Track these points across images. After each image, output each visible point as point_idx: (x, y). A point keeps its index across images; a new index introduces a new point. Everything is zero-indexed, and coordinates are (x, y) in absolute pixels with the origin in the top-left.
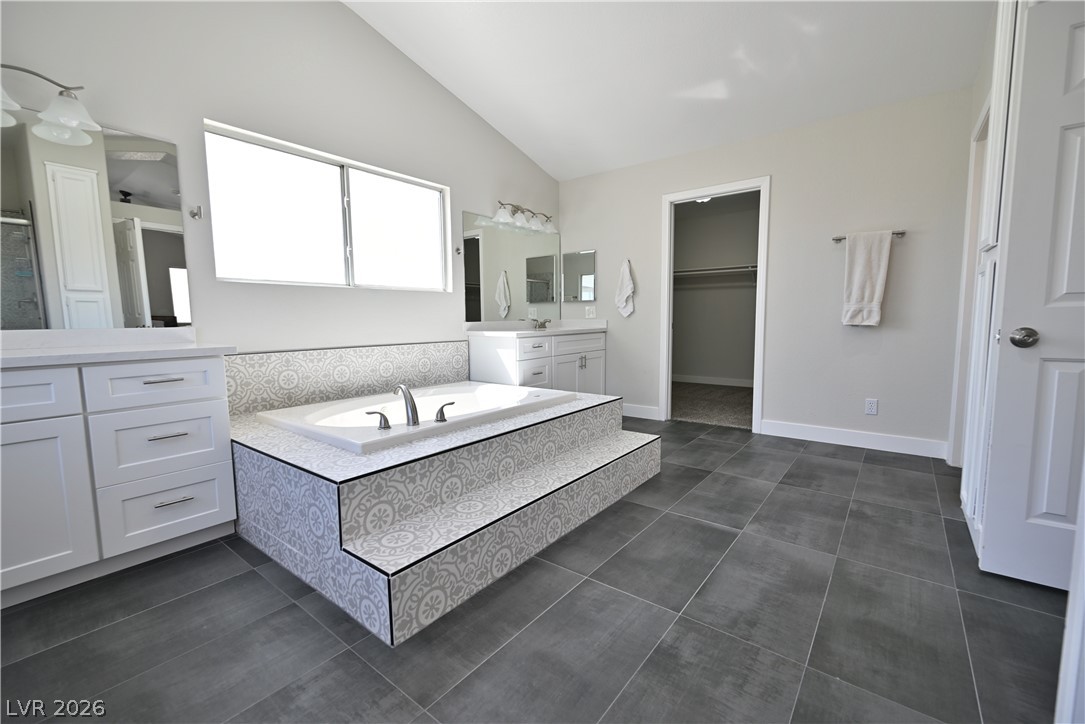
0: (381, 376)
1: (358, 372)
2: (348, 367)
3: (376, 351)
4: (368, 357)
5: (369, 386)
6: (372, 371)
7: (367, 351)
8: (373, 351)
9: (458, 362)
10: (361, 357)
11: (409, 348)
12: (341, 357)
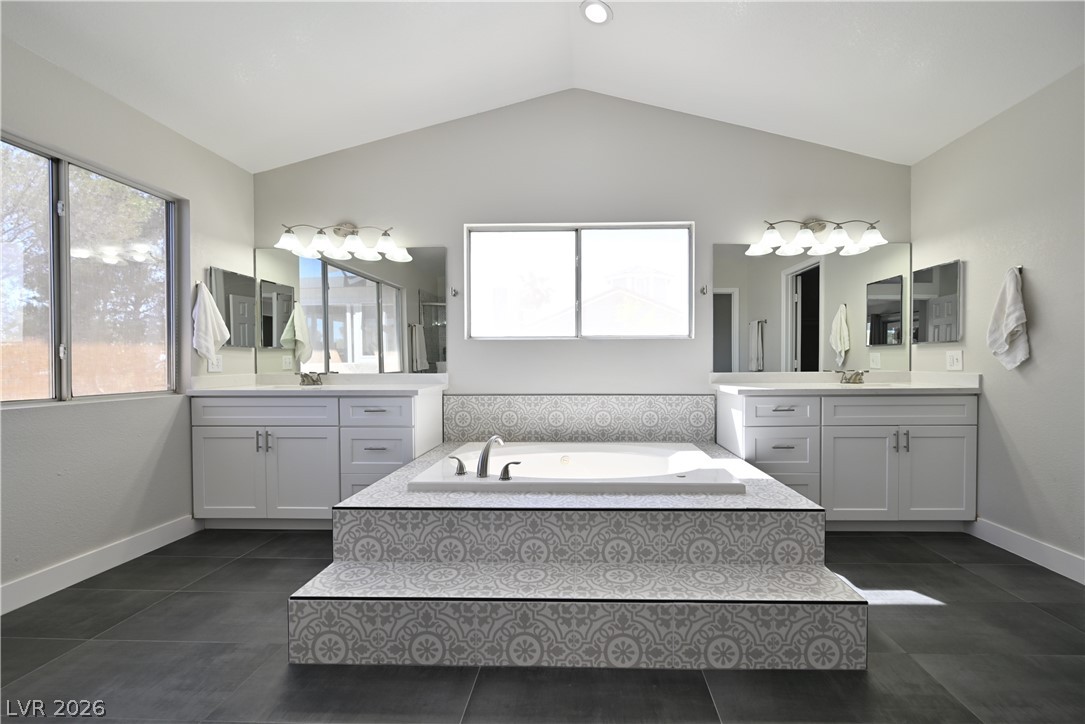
0: (597, 425)
1: (572, 418)
2: (563, 412)
3: (592, 400)
4: (583, 405)
5: (583, 433)
6: (587, 419)
7: (583, 399)
8: (589, 399)
9: (697, 419)
10: (576, 405)
11: (630, 399)
12: (556, 403)
